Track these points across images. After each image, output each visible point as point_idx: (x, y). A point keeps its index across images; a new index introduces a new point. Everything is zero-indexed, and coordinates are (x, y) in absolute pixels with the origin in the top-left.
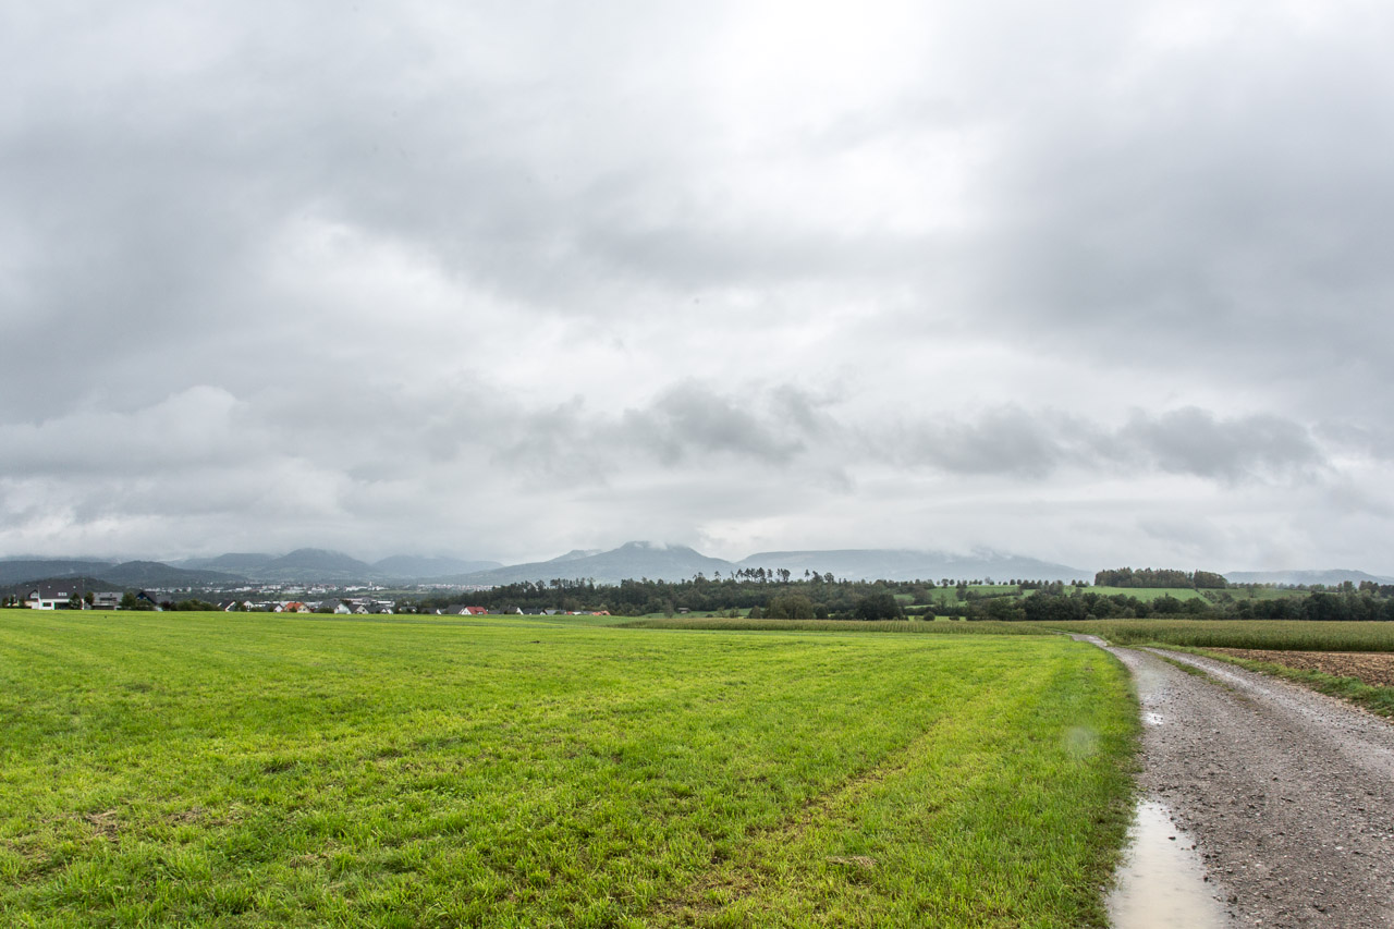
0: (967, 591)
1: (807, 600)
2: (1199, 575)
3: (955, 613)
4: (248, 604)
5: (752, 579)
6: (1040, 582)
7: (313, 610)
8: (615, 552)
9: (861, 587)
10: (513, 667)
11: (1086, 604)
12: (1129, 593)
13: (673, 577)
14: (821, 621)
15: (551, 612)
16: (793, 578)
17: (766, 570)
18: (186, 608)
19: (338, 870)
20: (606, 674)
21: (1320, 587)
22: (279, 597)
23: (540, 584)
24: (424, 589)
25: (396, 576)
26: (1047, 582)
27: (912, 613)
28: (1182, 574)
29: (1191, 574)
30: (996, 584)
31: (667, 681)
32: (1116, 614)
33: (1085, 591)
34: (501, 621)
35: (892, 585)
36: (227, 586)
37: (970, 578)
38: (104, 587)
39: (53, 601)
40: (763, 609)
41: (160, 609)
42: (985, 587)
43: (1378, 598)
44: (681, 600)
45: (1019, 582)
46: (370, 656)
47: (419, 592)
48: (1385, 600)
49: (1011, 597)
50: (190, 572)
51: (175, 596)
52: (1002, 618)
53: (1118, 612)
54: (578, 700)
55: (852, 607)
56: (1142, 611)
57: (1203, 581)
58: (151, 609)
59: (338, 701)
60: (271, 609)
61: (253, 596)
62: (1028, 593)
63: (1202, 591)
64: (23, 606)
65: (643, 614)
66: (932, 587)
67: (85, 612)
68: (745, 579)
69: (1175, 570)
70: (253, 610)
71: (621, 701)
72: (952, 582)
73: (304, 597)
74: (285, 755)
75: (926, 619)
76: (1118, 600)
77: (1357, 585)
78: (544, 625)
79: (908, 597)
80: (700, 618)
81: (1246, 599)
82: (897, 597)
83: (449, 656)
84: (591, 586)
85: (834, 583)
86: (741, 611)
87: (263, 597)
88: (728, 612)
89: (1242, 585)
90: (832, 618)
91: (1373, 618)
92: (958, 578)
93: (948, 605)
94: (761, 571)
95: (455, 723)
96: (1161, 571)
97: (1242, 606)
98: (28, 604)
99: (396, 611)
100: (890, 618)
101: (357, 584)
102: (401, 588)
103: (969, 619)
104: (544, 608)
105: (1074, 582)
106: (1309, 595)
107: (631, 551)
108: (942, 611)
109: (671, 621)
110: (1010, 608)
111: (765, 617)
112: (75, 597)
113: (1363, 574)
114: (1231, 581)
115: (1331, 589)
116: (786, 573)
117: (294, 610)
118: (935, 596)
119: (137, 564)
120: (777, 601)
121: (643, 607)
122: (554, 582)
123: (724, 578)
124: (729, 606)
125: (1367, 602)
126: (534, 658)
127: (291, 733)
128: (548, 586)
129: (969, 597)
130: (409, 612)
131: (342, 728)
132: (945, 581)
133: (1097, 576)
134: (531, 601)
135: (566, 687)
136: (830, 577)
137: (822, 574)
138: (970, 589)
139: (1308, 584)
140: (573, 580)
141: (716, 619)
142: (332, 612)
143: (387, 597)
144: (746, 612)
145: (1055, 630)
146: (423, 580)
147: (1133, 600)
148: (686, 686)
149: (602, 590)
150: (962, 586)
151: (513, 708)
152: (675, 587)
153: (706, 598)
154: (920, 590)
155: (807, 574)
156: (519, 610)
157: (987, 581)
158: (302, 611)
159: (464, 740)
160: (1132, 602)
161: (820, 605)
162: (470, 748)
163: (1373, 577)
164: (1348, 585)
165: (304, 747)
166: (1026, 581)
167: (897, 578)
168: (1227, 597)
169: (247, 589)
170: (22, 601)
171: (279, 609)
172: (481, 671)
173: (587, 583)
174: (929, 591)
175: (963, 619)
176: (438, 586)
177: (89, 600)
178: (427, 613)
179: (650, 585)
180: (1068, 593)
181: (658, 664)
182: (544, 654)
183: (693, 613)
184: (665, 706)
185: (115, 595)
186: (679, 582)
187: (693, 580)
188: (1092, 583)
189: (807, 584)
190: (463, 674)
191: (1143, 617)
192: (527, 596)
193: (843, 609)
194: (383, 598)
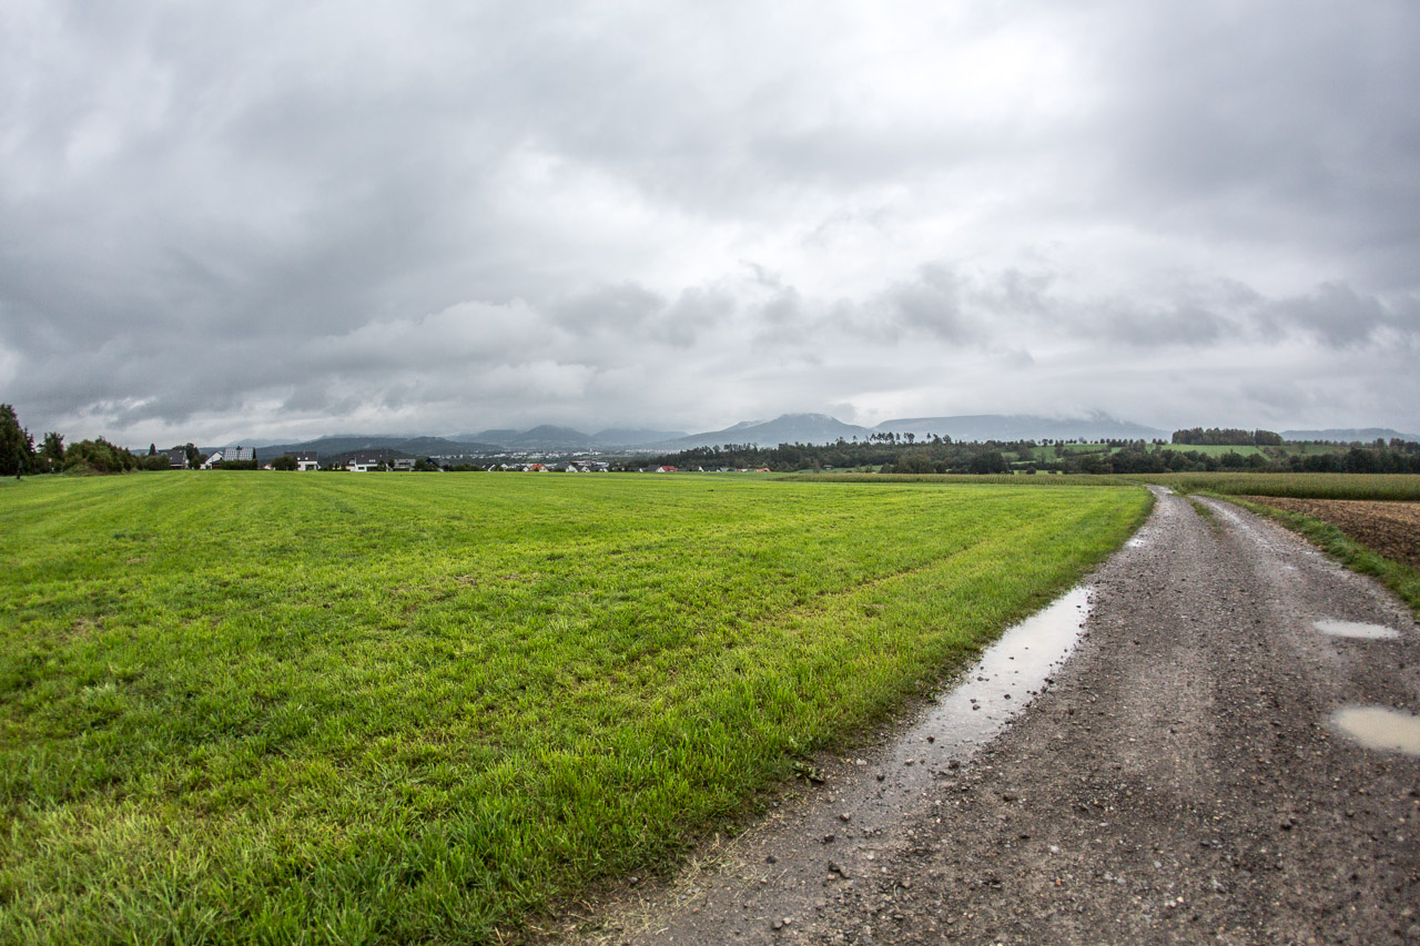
0: (1064, 449)
1: (928, 459)
2: (1259, 433)
3: (1053, 468)
4: (504, 466)
5: (883, 442)
6: (1125, 441)
7: (550, 470)
8: (774, 422)
9: (974, 446)
10: (694, 507)
11: (1164, 459)
12: (1200, 449)
13: (820, 442)
14: (939, 475)
15: (725, 470)
16: (916, 440)
17: (895, 434)
18: (460, 469)
19: (596, 600)
20: (758, 511)
21: (1358, 444)
22: (525, 461)
23: (716, 448)
24: (630, 453)
25: (608, 444)
26: (1131, 441)
27: (1017, 468)
28: (1245, 433)
29: (1252, 433)
30: (1089, 443)
31: (799, 516)
32: (1189, 468)
33: (1163, 448)
34: (688, 477)
35: (1000, 445)
36: (489, 454)
37: (1066, 438)
38: (400, 455)
39: (365, 466)
40: (892, 466)
41: (442, 470)
42: (1079, 446)
43: (1404, 454)
44: (826, 459)
45: (1108, 441)
46: (597, 499)
47: (626, 455)
48: (1410, 455)
49: (1101, 454)
50: (462, 444)
51: (452, 461)
52: (1093, 472)
53: (1191, 466)
54: (735, 527)
55: (966, 464)
56: (1211, 466)
57: (1263, 438)
58: (436, 470)
59: (582, 525)
60: (521, 470)
61: (507, 460)
62: (1115, 450)
63: (1262, 447)
64: (344, 470)
65: (796, 470)
66: (1035, 446)
67: (388, 473)
68: (877, 441)
69: (1239, 429)
70: (508, 470)
71: (764, 527)
72: (1051, 442)
73: (544, 461)
74: (557, 552)
75: (1028, 473)
76: (1191, 456)
77: (1387, 442)
78: (720, 479)
79: (1013, 455)
80: (841, 473)
81: (1298, 454)
82: (1004, 455)
83: (650, 500)
84: (756, 449)
85: (951, 444)
86: (874, 468)
87: (514, 461)
88: (863, 468)
89: (1295, 443)
90: (950, 473)
91: (1399, 470)
92: (1056, 438)
93: (1048, 461)
94: (891, 435)
95: (656, 538)
96: (1228, 431)
97: (1294, 461)
98: (348, 468)
99: (610, 470)
100: (998, 472)
101: (581, 451)
102: (613, 453)
103: (1065, 473)
104: (719, 466)
105: (1154, 441)
106: (1348, 450)
107: (785, 421)
108: (1043, 466)
109: (817, 475)
110: (1099, 463)
111: (894, 472)
112: (381, 463)
113: (1392, 432)
114: (1285, 439)
115: (1368, 445)
116: (911, 436)
117: (537, 470)
118: (1036, 454)
119: (424, 439)
120: (904, 459)
121: (796, 465)
122: (726, 447)
123: (860, 441)
124: (864, 463)
125: (1395, 457)
126: (709, 501)
127: (558, 542)
128: (722, 449)
129: (1066, 454)
130: (620, 470)
131: (587, 539)
132: (1045, 440)
133: (1174, 435)
134: (711, 462)
135: (728, 519)
136: (947, 439)
137: (941, 436)
138: (1066, 447)
139: (1348, 441)
140: (742, 444)
141: (855, 474)
142: (564, 471)
143: (602, 460)
144: (879, 468)
145: (1134, 482)
146: (629, 447)
147: (1204, 455)
148: (809, 519)
149: (764, 452)
150: (1059, 445)
151: (691, 530)
152: (821, 449)
153: (847, 457)
154: (1023, 448)
155: (929, 436)
156: (700, 468)
157: (1081, 440)
158: (543, 470)
159: (661, 547)
160: (1203, 458)
161: (940, 462)
162: (665, 551)
163: (1402, 435)
164: (1381, 442)
165: (568, 548)
166: (1114, 441)
167: (1006, 439)
168: (1282, 453)
169: (502, 455)
170: (344, 466)
171: (526, 469)
172: (671, 509)
173: (752, 447)
174: (1032, 450)
175: (1059, 473)
176: (640, 451)
177: (392, 465)
178: (632, 471)
179: (801, 448)
180: (1149, 450)
181: (796, 505)
182: (716, 498)
183: (836, 469)
184: (792, 531)
185: (409, 461)
186: (824, 445)
187: (836, 443)
188: (1170, 442)
189: (928, 444)
190: (660, 511)
191: (1212, 470)
192: (706, 458)
193: (959, 465)
194: (601, 460)
